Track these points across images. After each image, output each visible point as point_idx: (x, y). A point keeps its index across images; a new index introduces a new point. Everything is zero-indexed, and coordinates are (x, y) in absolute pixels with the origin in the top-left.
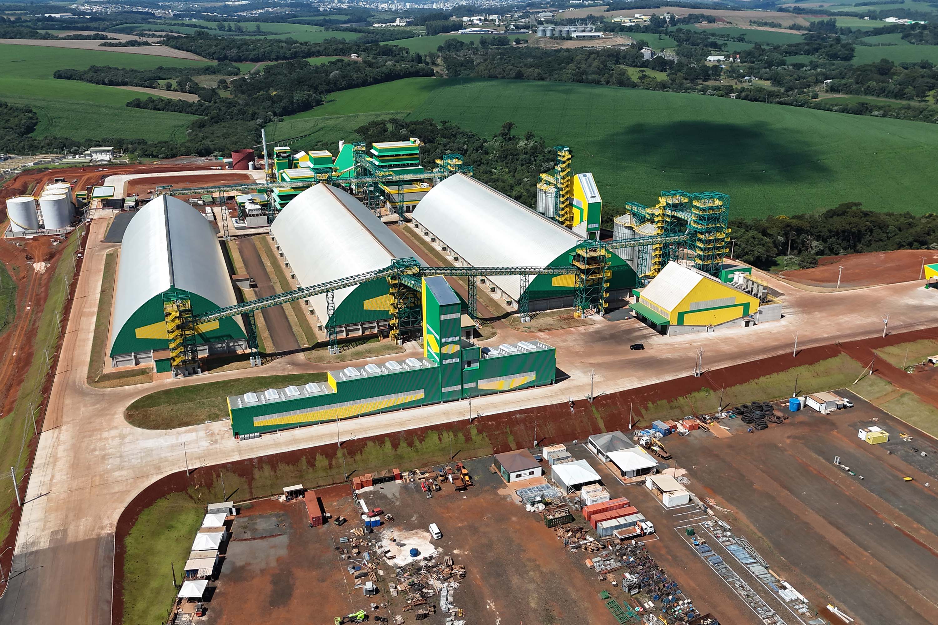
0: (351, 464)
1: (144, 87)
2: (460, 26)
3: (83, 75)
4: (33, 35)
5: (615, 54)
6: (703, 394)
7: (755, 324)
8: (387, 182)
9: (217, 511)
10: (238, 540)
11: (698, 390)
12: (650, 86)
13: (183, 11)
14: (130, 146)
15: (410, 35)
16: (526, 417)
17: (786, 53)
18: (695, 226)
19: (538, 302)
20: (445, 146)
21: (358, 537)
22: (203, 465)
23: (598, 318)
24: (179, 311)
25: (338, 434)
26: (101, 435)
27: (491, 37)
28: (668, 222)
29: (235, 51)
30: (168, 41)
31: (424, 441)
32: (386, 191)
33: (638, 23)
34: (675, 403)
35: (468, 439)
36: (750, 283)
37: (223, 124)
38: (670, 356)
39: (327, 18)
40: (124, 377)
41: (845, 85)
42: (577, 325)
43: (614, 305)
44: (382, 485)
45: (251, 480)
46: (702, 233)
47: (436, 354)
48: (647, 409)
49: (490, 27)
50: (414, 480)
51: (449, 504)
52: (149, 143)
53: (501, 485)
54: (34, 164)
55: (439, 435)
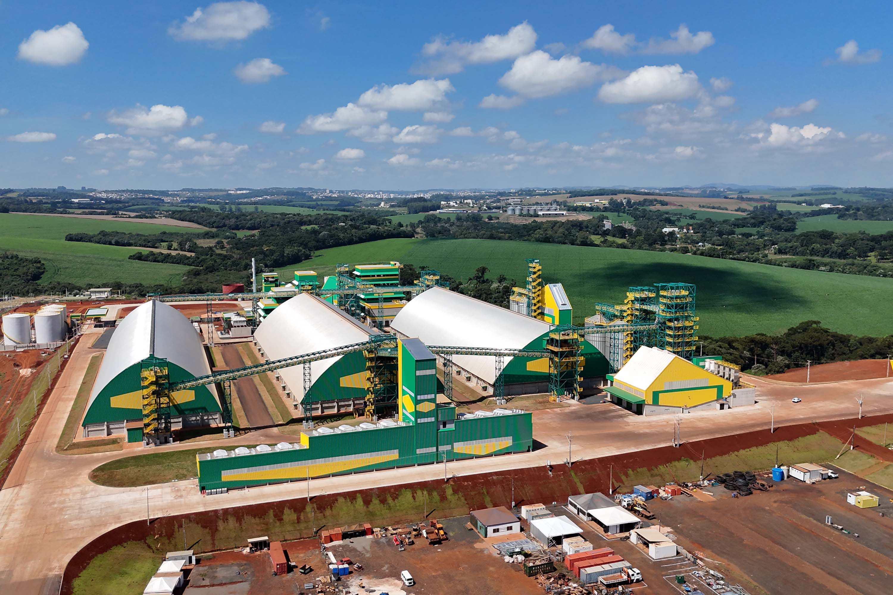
0: (320, 519)
1: (146, 247)
2: (438, 208)
3: (93, 238)
4: (52, 211)
5: (578, 224)
6: (683, 463)
7: (729, 408)
9: (175, 559)
10: (196, 587)
11: (679, 459)
12: (611, 246)
13: (189, 198)
15: (394, 213)
16: (504, 478)
17: (735, 225)
18: (664, 315)
19: (513, 386)
21: (324, 584)
22: (165, 515)
23: (574, 402)
24: (156, 376)
26: (62, 491)
27: (465, 215)
28: (636, 315)
29: (233, 220)
30: (173, 215)
31: (397, 498)
32: (366, 308)
33: (598, 205)
34: (655, 471)
35: (443, 498)
37: (217, 273)
38: (647, 431)
39: (319, 203)
40: (94, 446)
41: (791, 247)
42: (552, 407)
43: (589, 391)
44: (352, 540)
45: (214, 531)
46: (671, 321)
47: (410, 413)
48: (627, 475)
49: (465, 208)
50: (386, 536)
51: (423, 556)
52: (147, 285)
53: (477, 539)
55: (413, 494)
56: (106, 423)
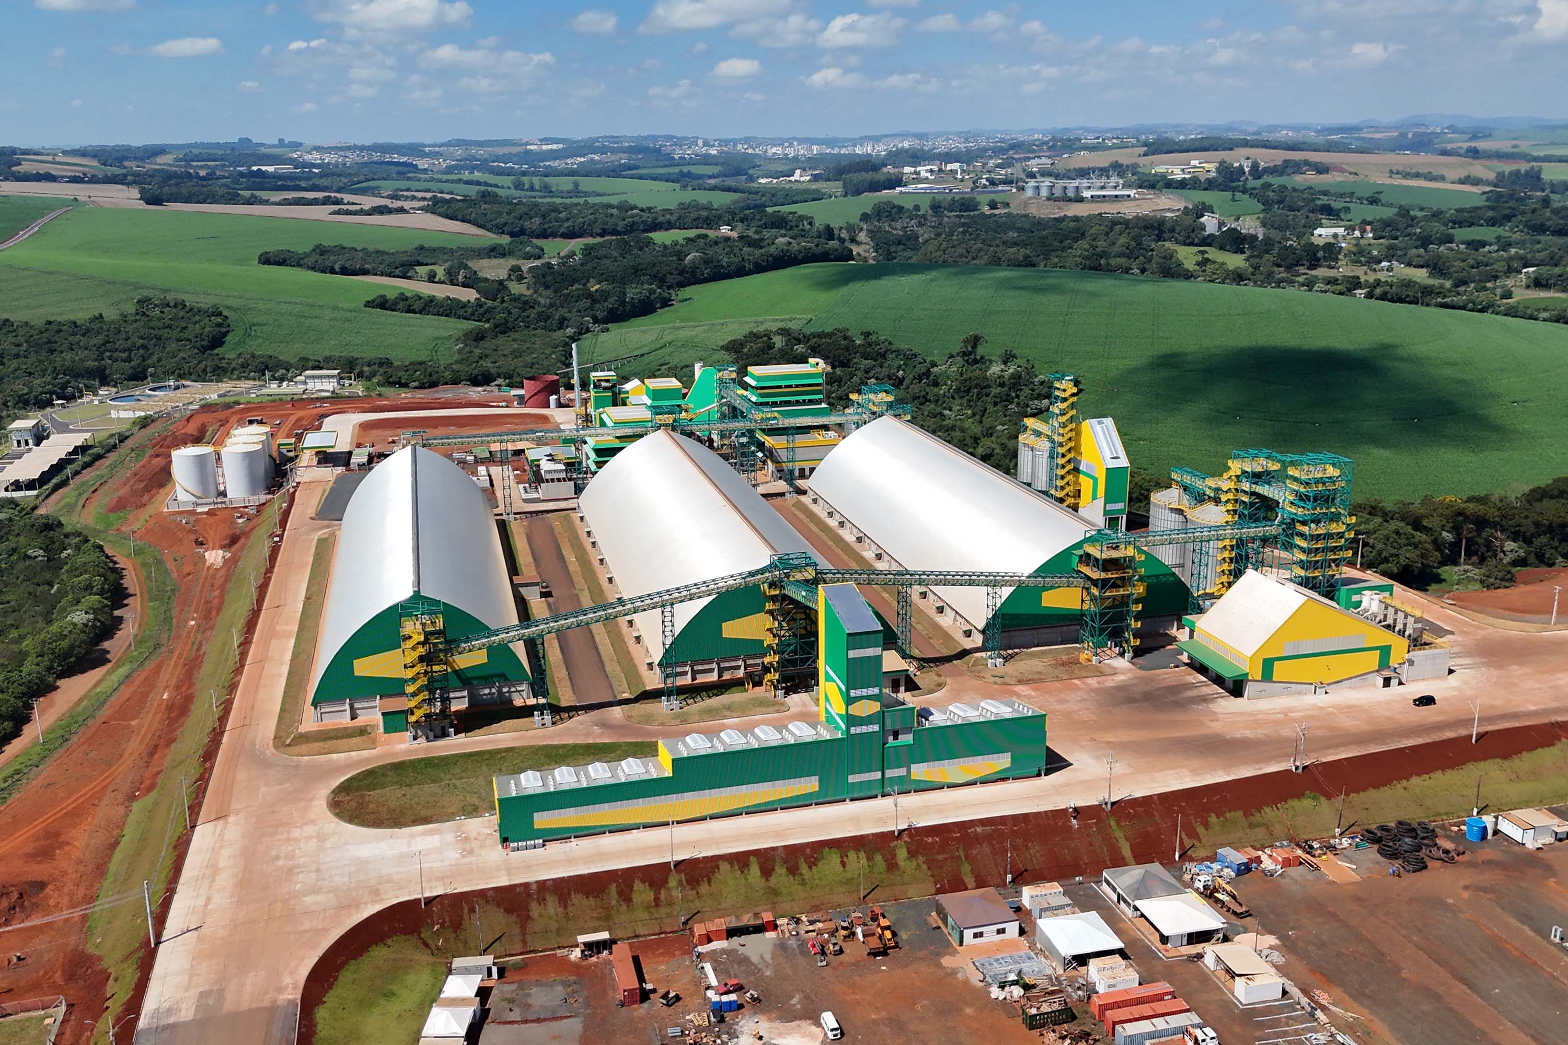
0: (692, 901)
1: (394, 277)
2: (897, 182)
3: (302, 258)
4: (233, 199)
5: (1156, 224)
6: (1307, 803)
7: (1400, 683)
8: (769, 429)
9: (467, 971)
10: (500, 1023)
11: (1300, 795)
12: (1216, 276)
13: (460, 161)
14: (366, 369)
15: (817, 197)
16: (994, 831)
17: (1454, 222)
18: (1293, 510)
19: (1017, 633)
20: (867, 372)
21: (699, 1030)
22: (449, 891)
23: (1123, 663)
24: (425, 632)
25: (672, 848)
26: (288, 832)
27: (949, 197)
28: (1244, 502)
29: (537, 221)
31: (816, 865)
32: (767, 444)
33: (1196, 174)
34: (1257, 818)
35: (892, 865)
36: (1391, 611)
37: (513, 335)
38: (1248, 734)
39: (685, 169)
40: (331, 738)
42: (1084, 674)
43: (1150, 643)
44: (744, 939)
45: (525, 919)
46: (1304, 523)
47: (840, 716)
48: (1206, 825)
49: (947, 182)
50: (798, 934)
51: (856, 978)
52: (396, 364)
53: (945, 947)
54: (218, 396)
55: (842, 857)
56: (348, 701)
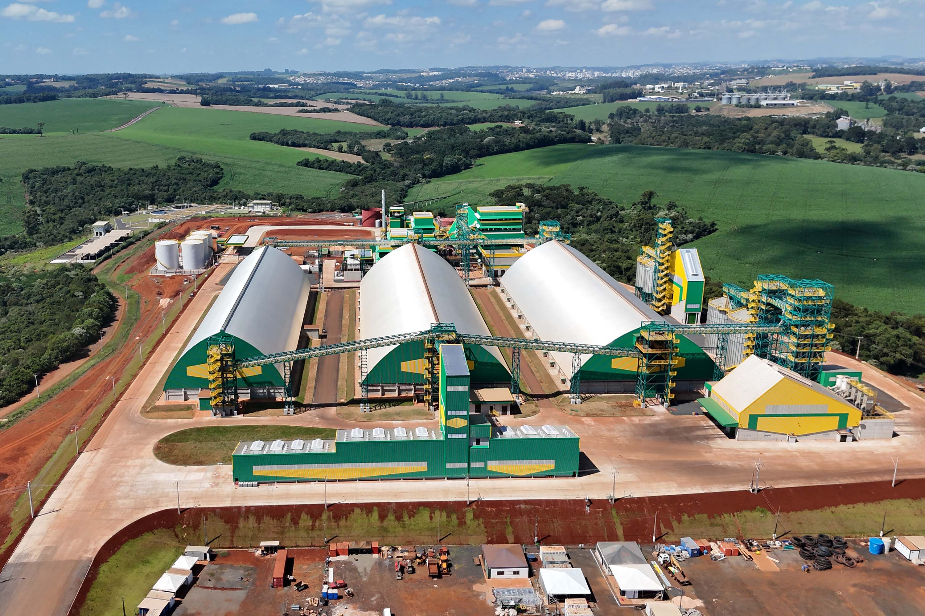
0: (334, 529)
1: (320, 148)
2: (640, 94)
3: (273, 137)
4: (248, 103)
5: (803, 123)
6: (757, 514)
7: (854, 440)
8: (486, 246)
9: (193, 554)
10: (201, 587)
11: (752, 508)
12: (836, 158)
13: (381, 82)
14: (288, 200)
15: (585, 103)
18: (790, 317)
19: (594, 384)
20: (577, 212)
21: (311, 608)
22: (195, 506)
23: (661, 409)
24: (221, 354)
25: (326, 495)
26: (126, 462)
27: (669, 104)
28: (763, 310)
29: (408, 117)
30: (355, 108)
31: (414, 517)
32: (483, 255)
33: (846, 90)
34: (718, 520)
35: (462, 523)
36: (854, 390)
37: (375, 184)
38: (729, 463)
39: (510, 86)
42: (633, 413)
43: (683, 397)
44: (358, 556)
45: (235, 528)
46: (797, 326)
47: (442, 426)
48: (679, 521)
49: (672, 94)
50: (392, 557)
51: (416, 590)
52: (305, 198)
54: (206, 213)
55: (431, 513)
56: (183, 390)
